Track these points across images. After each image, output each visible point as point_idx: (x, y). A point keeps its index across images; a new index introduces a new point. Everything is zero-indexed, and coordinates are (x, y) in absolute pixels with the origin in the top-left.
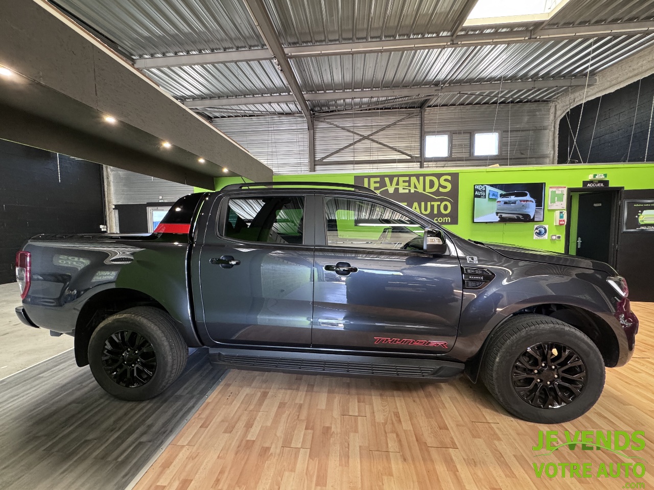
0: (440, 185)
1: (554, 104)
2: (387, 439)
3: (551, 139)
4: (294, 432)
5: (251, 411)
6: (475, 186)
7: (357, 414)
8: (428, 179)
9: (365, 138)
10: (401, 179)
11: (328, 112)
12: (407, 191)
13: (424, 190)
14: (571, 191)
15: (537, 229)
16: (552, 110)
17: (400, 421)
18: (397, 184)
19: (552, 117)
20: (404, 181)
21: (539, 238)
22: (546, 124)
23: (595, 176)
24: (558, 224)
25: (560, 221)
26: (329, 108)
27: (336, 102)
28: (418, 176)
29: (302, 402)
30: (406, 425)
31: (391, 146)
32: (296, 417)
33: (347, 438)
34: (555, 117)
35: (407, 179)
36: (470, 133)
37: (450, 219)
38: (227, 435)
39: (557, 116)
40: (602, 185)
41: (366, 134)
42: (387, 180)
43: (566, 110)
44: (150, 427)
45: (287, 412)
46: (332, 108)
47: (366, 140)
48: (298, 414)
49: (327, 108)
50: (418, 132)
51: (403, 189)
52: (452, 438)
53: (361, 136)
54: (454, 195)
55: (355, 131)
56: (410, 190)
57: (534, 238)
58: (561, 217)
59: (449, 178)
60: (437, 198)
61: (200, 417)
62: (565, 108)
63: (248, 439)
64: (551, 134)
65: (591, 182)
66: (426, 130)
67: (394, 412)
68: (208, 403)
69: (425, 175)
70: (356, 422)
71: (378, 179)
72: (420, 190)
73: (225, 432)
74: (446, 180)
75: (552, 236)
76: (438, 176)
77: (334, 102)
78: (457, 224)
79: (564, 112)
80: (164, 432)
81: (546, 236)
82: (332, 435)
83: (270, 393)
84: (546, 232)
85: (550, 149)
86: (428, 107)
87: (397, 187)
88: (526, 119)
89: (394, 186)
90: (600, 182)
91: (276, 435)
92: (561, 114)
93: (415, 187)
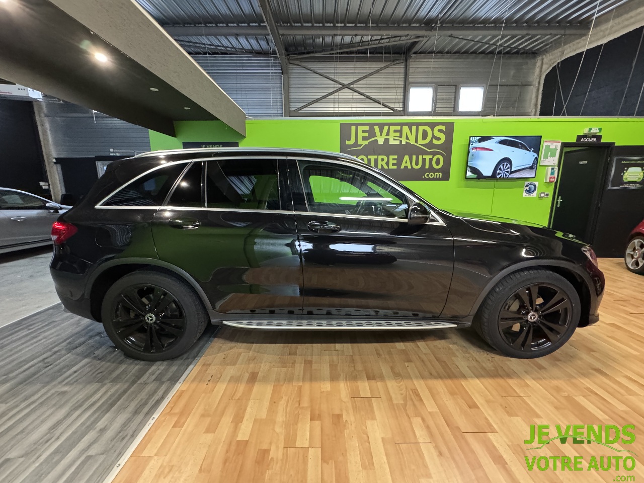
0: (434, 137)
1: (540, 58)
2: (412, 426)
3: (534, 96)
4: (297, 424)
5: (238, 399)
6: (470, 137)
7: (369, 395)
8: (421, 128)
9: (344, 86)
10: (392, 128)
11: (304, 53)
12: (398, 142)
13: (416, 142)
14: (565, 145)
15: (527, 186)
16: (539, 64)
17: (421, 400)
18: (388, 134)
19: (537, 71)
20: (395, 131)
21: (527, 195)
22: (531, 79)
23: (590, 129)
24: (548, 181)
25: (551, 178)
26: (305, 49)
27: (314, 41)
28: (410, 125)
29: (301, 384)
30: (430, 406)
31: (373, 97)
32: (297, 405)
33: (364, 428)
34: (541, 71)
35: (398, 128)
36: (456, 86)
37: (441, 174)
38: (210, 437)
39: (543, 70)
40: (595, 140)
41: (346, 82)
42: (377, 128)
43: (553, 64)
44: (103, 431)
45: (284, 398)
46: (309, 49)
47: (346, 89)
48: (298, 400)
49: (303, 48)
50: (401, 83)
51: (394, 140)
52: (486, 419)
53: (340, 84)
54: (447, 148)
55: (336, 78)
56: (401, 141)
57: (524, 196)
58: (552, 174)
59: (443, 128)
60: (429, 151)
61: (172, 412)
62: (552, 61)
63: (239, 439)
64: (535, 90)
65: (585, 136)
66: (411, 80)
67: (412, 390)
68: (183, 392)
69: (418, 124)
70: (371, 405)
71: (367, 128)
72: (412, 141)
73: (208, 431)
74: (440, 131)
75: (541, 193)
76: (432, 125)
77: (311, 41)
78: (448, 179)
79: (551, 66)
80: (123, 438)
81: (535, 194)
82: (345, 426)
83: (260, 373)
84: (535, 189)
85: (532, 106)
86: (415, 53)
87: (387, 137)
88: (512, 72)
89: (384, 136)
90: (594, 136)
91: (274, 431)
92: (547, 69)
93: (407, 138)
